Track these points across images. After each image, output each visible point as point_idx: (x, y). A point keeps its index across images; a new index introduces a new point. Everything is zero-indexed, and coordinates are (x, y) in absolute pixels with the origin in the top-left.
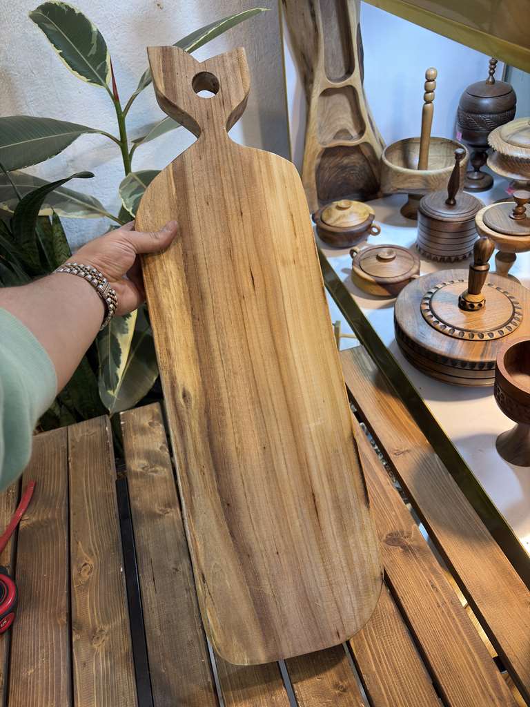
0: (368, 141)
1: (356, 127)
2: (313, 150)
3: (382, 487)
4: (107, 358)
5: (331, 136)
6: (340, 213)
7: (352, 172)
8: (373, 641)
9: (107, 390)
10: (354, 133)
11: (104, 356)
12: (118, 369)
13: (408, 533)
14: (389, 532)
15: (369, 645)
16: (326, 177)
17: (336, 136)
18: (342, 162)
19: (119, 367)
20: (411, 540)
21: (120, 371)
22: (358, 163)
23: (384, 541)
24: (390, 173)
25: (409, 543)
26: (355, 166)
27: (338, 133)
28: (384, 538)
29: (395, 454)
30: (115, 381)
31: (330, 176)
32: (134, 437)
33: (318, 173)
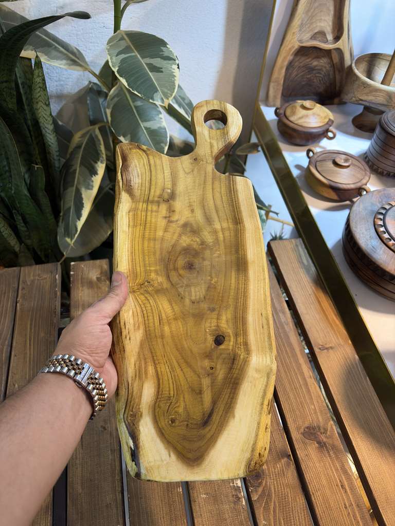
0: (342, 48)
1: (333, 32)
2: (290, 46)
3: (304, 379)
4: (70, 208)
5: (308, 35)
6: (304, 112)
7: (317, 75)
9: (65, 237)
10: (330, 37)
11: (67, 206)
12: (78, 221)
13: (324, 429)
14: (307, 424)
16: (293, 75)
17: (314, 37)
18: (311, 64)
19: (79, 220)
20: (326, 437)
21: (80, 224)
22: (325, 67)
23: (301, 433)
24: (357, 83)
25: (325, 440)
26: (321, 70)
27: (316, 33)
28: (302, 430)
29: (320, 349)
30: (74, 232)
31: (296, 75)
32: (81, 289)
33: (287, 69)
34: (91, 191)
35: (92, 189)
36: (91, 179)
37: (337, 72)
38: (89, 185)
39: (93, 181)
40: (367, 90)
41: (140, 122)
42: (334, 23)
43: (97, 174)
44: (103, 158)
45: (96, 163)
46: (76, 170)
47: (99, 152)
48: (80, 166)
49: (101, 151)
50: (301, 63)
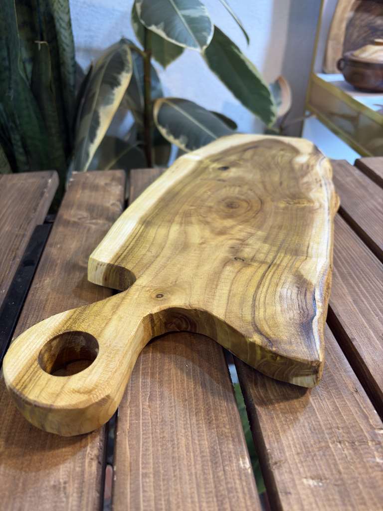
12: (91, 145)
19: (93, 143)
21: (94, 148)
31: (358, 37)
32: (80, 191)
33: (347, 28)
34: (110, 106)
35: (112, 103)
36: (111, 92)
38: (109, 99)
39: (114, 94)
41: (177, 10)
43: (120, 85)
44: (129, 67)
45: (120, 74)
46: (95, 93)
47: (124, 62)
48: (101, 86)
49: (127, 60)
50: (363, 20)
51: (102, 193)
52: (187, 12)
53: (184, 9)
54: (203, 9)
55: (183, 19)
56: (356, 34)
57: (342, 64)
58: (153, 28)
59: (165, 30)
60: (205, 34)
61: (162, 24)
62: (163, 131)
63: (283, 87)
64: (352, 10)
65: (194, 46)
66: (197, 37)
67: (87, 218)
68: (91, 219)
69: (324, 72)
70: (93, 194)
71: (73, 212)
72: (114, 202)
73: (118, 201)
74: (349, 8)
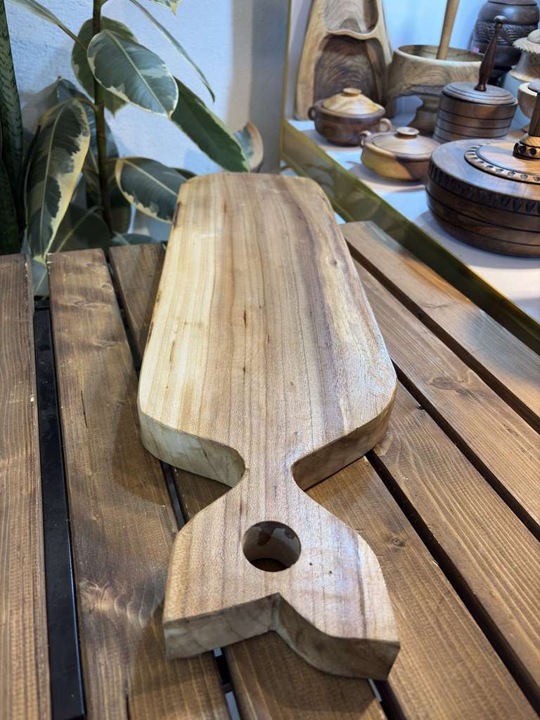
0: (378, 37)
1: (366, 21)
2: (316, 34)
3: (417, 334)
4: (39, 210)
5: (337, 23)
6: (346, 99)
8: (436, 486)
9: (35, 256)
10: (363, 27)
11: (34, 209)
12: (53, 219)
13: (462, 378)
14: (436, 376)
15: (431, 492)
16: (324, 79)
17: (343, 26)
18: (345, 63)
19: (55, 217)
20: (468, 385)
21: (56, 223)
22: (362, 68)
23: (431, 384)
25: (466, 388)
26: (357, 72)
27: (346, 21)
28: (431, 381)
29: (429, 307)
31: (329, 79)
32: (65, 275)
33: (316, 69)
34: (70, 174)
35: (72, 171)
36: (69, 158)
37: (377, 77)
38: (67, 166)
39: (73, 161)
40: (419, 70)
41: (137, 69)
42: (365, 8)
43: (79, 150)
44: (86, 128)
45: (77, 136)
46: (47, 156)
47: (80, 122)
48: (53, 148)
49: (83, 121)
50: (332, 61)
51: (88, 275)
52: (148, 72)
53: (144, 68)
54: (165, 68)
55: (144, 80)
56: (326, 76)
57: (313, 114)
58: (112, 89)
59: (126, 93)
60: (170, 97)
61: (122, 86)
62: (130, 198)
63: (252, 135)
64: (320, 48)
65: (160, 111)
66: (161, 101)
67: (83, 301)
68: (87, 303)
69: (295, 118)
70: (79, 276)
71: (66, 296)
72: (104, 283)
73: (108, 282)
74: (317, 48)
